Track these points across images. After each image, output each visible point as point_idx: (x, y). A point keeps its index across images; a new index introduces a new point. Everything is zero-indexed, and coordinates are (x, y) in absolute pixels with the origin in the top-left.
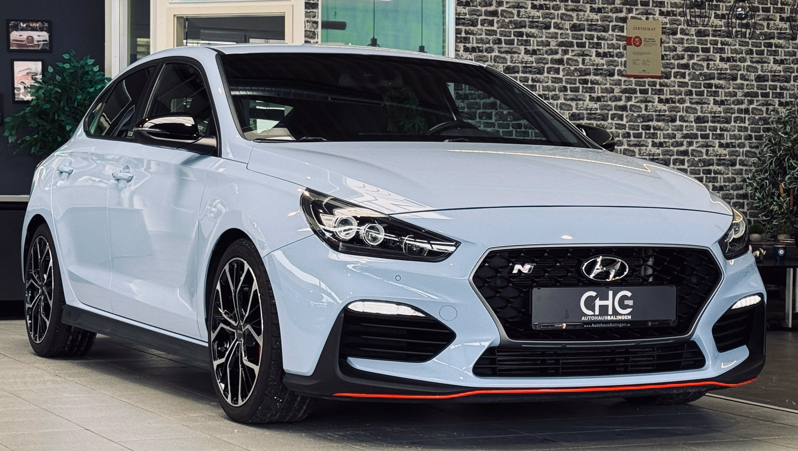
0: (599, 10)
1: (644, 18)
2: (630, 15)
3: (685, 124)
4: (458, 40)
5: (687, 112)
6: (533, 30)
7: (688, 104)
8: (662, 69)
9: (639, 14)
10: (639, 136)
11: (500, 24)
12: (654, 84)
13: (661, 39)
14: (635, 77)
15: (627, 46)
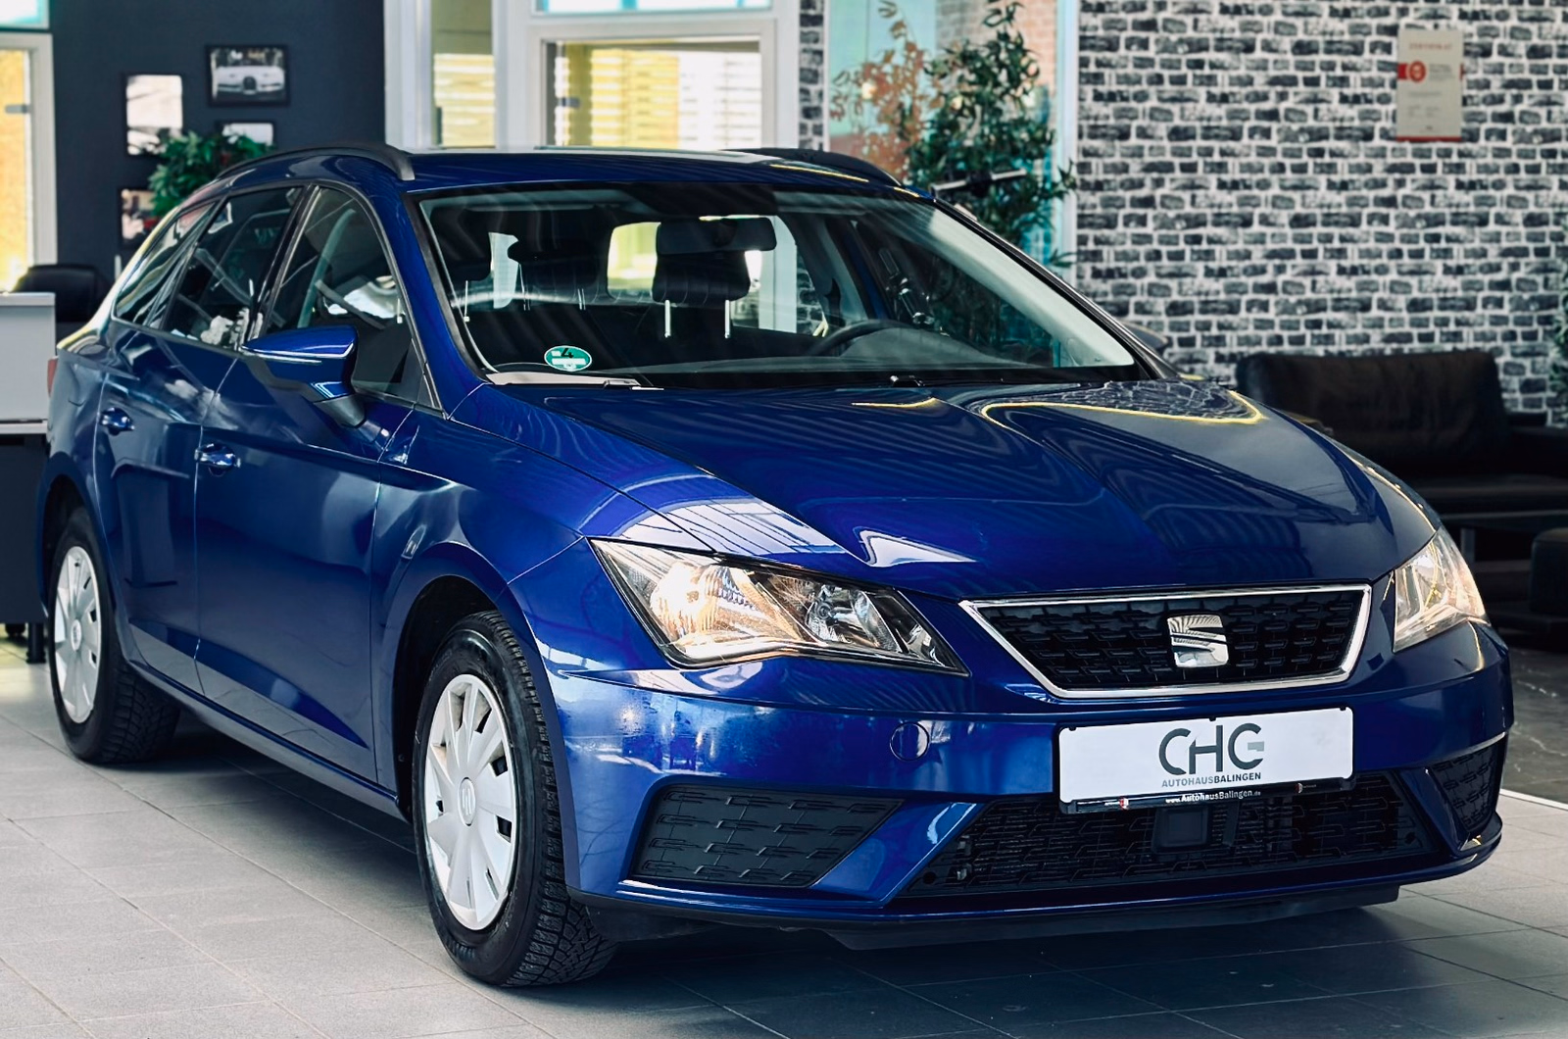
0: (1346, 13)
1: (1429, 24)
2: (1404, 21)
3: (1504, 229)
4: (1087, 79)
5: (1509, 205)
6: (1224, 57)
7: (1510, 191)
8: (1464, 125)
9: (1421, 18)
10: (1417, 254)
11: (1161, 46)
12: (1447, 153)
13: (1462, 66)
14: (1413, 140)
15: (1400, 83)
